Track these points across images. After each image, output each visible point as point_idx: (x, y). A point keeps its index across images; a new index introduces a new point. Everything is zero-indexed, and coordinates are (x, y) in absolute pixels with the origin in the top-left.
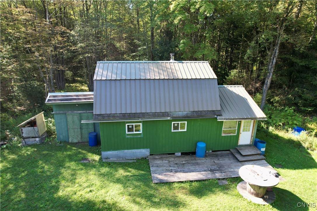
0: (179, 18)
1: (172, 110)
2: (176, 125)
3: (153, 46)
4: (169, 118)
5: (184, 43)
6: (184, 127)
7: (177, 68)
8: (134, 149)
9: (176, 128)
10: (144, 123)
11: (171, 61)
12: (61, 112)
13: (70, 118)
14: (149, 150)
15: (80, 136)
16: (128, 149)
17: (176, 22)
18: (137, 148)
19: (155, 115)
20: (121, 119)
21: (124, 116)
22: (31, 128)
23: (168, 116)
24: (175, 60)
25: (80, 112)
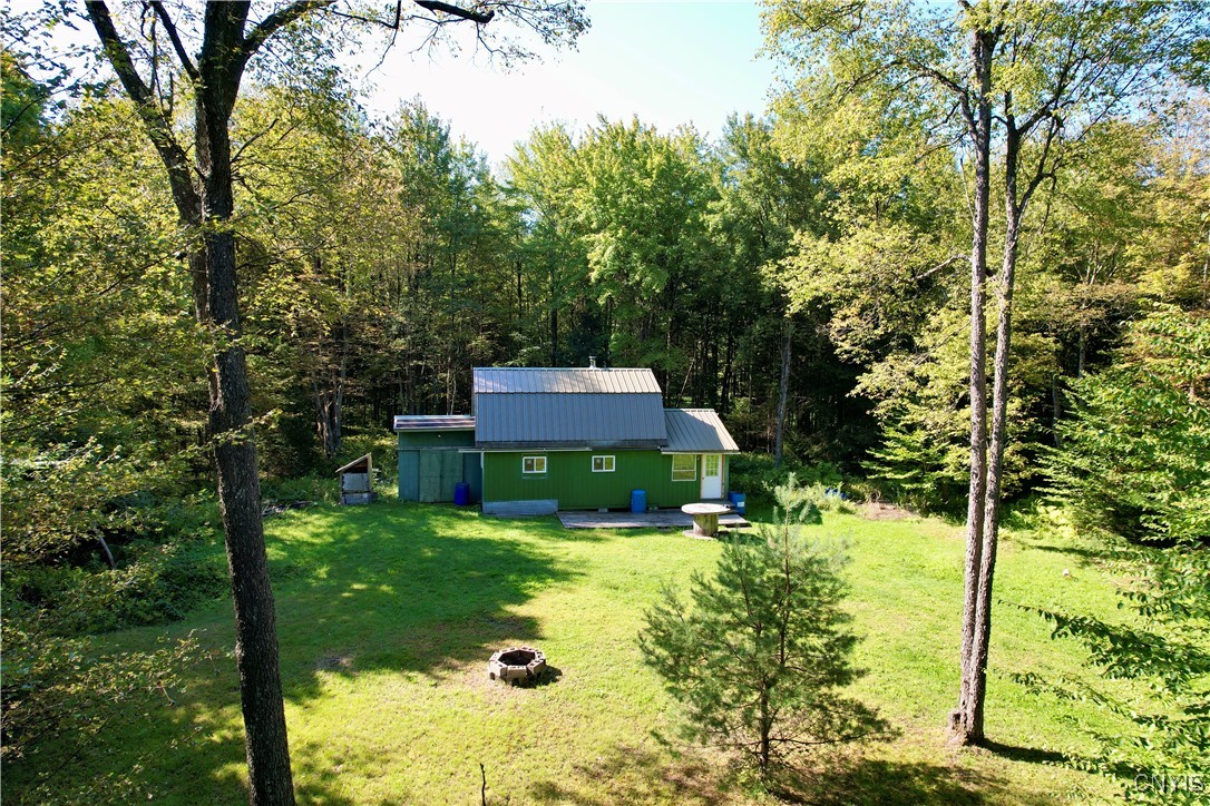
0: (607, 295)
1: (593, 437)
2: (598, 461)
3: (554, 345)
4: (587, 449)
5: (616, 339)
6: (609, 465)
7: (600, 378)
8: (534, 499)
9: (599, 466)
10: (550, 455)
11: (591, 368)
12: (411, 448)
13: (424, 460)
14: (556, 501)
15: (438, 491)
16: (524, 499)
17: (601, 302)
18: (538, 498)
19: (567, 443)
20: (516, 448)
21: (520, 444)
22: (357, 476)
23: (586, 446)
24: (597, 366)
25: (442, 448)
